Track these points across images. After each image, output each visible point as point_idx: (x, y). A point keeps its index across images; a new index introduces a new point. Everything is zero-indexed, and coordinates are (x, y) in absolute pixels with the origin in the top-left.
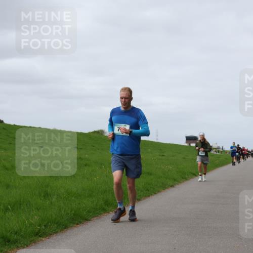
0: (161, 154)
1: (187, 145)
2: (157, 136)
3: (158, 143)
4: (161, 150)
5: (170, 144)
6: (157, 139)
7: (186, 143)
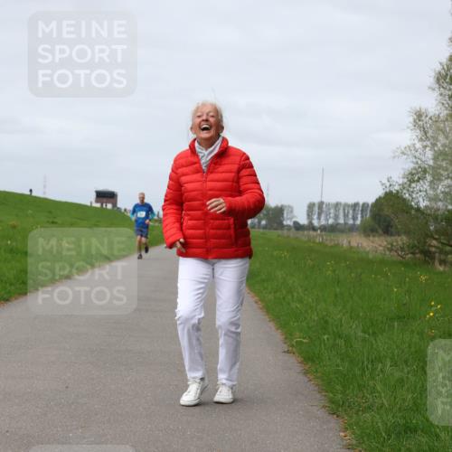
0: (51, 220)
1: (98, 205)
2: (45, 187)
3: (46, 199)
4: (50, 212)
5: (66, 203)
6: (44, 193)
7: (97, 202)
